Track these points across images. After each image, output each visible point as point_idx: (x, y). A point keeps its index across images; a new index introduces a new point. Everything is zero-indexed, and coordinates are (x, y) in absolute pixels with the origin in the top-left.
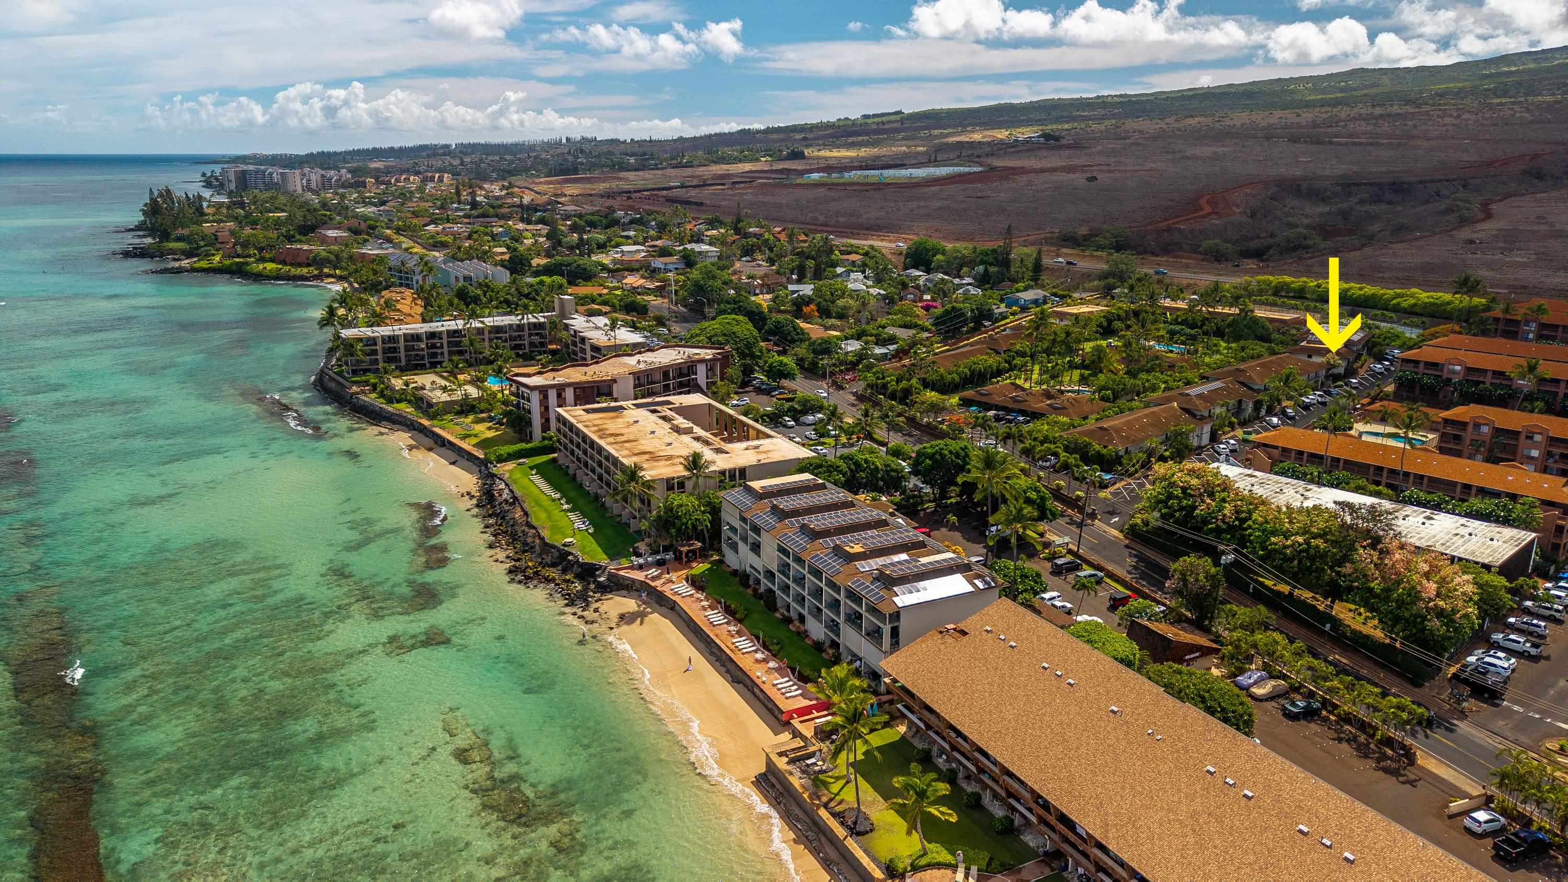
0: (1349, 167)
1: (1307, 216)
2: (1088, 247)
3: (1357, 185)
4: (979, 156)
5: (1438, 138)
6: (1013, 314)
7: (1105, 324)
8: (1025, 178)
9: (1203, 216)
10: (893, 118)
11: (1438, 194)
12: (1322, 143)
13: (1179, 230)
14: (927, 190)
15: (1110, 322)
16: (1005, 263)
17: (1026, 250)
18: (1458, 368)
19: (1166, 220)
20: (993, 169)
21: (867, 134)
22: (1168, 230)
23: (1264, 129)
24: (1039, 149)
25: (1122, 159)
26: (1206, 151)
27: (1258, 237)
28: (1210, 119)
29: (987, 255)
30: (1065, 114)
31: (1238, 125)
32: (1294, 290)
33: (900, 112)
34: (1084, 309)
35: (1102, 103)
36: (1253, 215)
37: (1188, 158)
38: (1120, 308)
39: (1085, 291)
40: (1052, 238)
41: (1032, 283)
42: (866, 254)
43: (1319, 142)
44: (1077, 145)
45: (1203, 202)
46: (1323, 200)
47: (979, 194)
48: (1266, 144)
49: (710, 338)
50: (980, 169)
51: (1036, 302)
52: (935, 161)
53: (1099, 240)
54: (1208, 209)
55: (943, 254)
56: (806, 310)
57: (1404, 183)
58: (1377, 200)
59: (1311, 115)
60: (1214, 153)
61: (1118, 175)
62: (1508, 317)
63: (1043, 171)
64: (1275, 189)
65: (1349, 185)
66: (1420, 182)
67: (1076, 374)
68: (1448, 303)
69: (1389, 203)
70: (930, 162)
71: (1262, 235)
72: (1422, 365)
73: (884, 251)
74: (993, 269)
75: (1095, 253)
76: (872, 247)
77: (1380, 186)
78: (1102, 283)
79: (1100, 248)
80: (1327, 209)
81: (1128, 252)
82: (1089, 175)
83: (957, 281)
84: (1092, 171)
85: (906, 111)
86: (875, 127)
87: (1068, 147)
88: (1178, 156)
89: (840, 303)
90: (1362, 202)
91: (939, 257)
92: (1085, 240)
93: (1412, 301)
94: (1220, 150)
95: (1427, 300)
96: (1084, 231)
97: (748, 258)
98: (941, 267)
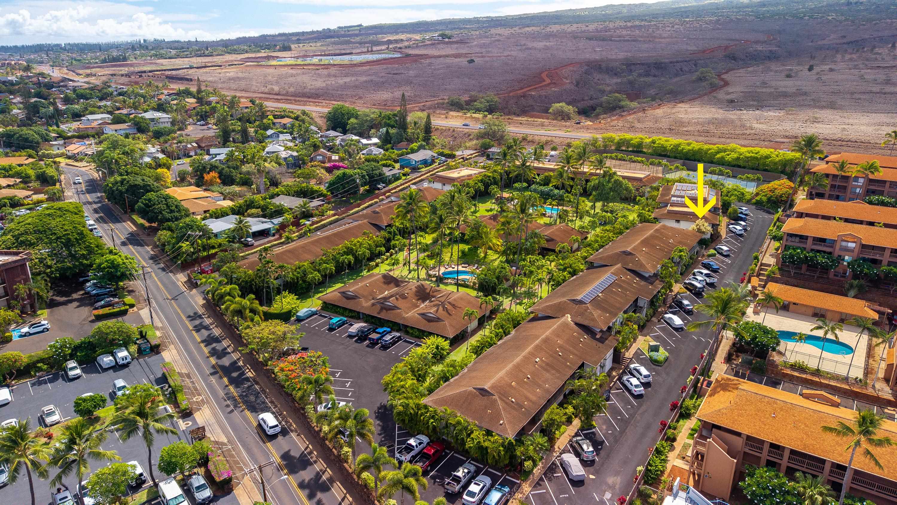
0: (626, 54)
1: (608, 85)
2: (469, 110)
3: (634, 64)
4: (400, 48)
5: (668, 38)
6: (404, 175)
7: (482, 188)
8: (428, 61)
9: (546, 86)
10: (356, 28)
11: (681, 70)
12: (606, 40)
13: (531, 95)
14: (360, 69)
15: (487, 186)
16: (403, 125)
17: (420, 114)
18: (852, 245)
19: (522, 89)
20: (408, 56)
21: (338, 37)
22: (524, 96)
23: (570, 33)
24: (438, 43)
25: (490, 50)
26: (540, 45)
27: (583, 100)
28: (539, 28)
29: (389, 119)
30: (456, 26)
31: (555, 31)
32: (634, 146)
33: (361, 25)
34: (465, 172)
35: (476, 21)
36: (577, 85)
37: (530, 49)
38: (495, 171)
39: (466, 148)
40: (443, 104)
41: (424, 143)
42: (296, 118)
43: (603, 40)
44: (461, 42)
45: (544, 75)
46: (616, 74)
47: (395, 72)
48: (574, 41)
49: (17, 237)
50: (399, 56)
51: (425, 163)
52: (372, 51)
53: (477, 104)
54: (548, 81)
55: (356, 118)
56: (207, 177)
57: (662, 63)
58: (647, 75)
59: (593, 26)
60: (545, 46)
61: (487, 59)
62: (843, 174)
63: (440, 57)
64: (586, 67)
65: (631, 64)
66: (671, 62)
67: (457, 249)
68: (767, 157)
69: (655, 76)
70: (368, 51)
71: (586, 98)
72: (810, 241)
73: (314, 115)
74: (392, 131)
75: (474, 115)
76: (304, 113)
77: (649, 65)
78: (481, 141)
79: (478, 110)
80: (619, 80)
81: (498, 114)
82: (469, 59)
83: (364, 141)
84: (471, 57)
85: (365, 25)
86: (343, 33)
87: (457, 42)
88: (524, 47)
89: (245, 168)
90: (640, 75)
91: (353, 120)
92: (467, 105)
93: (735, 156)
94: (548, 44)
95: (748, 155)
96: (465, 98)
97: (202, 122)
98: (355, 128)
